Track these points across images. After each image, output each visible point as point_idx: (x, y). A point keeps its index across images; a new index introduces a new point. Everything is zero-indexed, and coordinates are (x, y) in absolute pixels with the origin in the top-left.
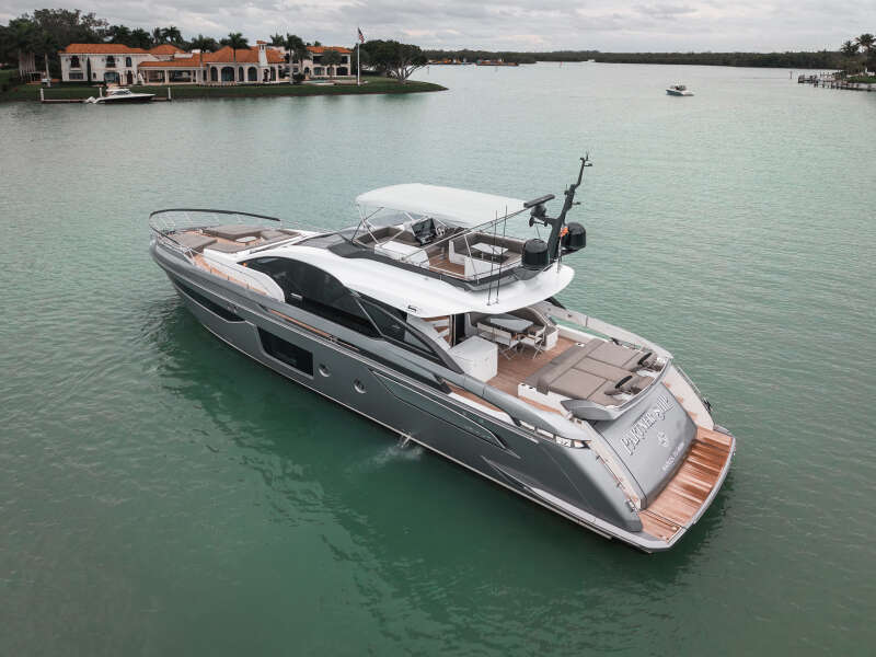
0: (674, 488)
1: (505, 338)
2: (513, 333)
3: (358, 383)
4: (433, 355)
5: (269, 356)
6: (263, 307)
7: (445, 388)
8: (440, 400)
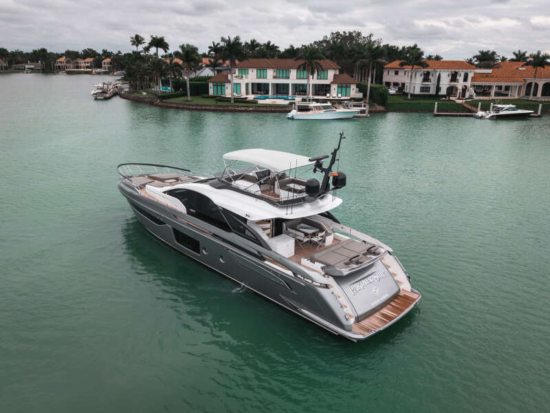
0: (377, 315)
1: (301, 236)
2: (306, 235)
3: (222, 257)
4: (257, 240)
5: (178, 244)
6: (175, 216)
7: (263, 259)
8: (258, 264)
